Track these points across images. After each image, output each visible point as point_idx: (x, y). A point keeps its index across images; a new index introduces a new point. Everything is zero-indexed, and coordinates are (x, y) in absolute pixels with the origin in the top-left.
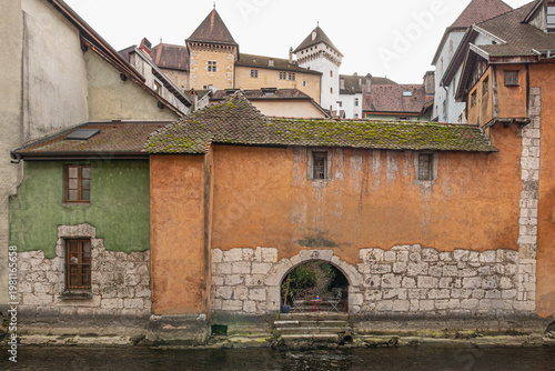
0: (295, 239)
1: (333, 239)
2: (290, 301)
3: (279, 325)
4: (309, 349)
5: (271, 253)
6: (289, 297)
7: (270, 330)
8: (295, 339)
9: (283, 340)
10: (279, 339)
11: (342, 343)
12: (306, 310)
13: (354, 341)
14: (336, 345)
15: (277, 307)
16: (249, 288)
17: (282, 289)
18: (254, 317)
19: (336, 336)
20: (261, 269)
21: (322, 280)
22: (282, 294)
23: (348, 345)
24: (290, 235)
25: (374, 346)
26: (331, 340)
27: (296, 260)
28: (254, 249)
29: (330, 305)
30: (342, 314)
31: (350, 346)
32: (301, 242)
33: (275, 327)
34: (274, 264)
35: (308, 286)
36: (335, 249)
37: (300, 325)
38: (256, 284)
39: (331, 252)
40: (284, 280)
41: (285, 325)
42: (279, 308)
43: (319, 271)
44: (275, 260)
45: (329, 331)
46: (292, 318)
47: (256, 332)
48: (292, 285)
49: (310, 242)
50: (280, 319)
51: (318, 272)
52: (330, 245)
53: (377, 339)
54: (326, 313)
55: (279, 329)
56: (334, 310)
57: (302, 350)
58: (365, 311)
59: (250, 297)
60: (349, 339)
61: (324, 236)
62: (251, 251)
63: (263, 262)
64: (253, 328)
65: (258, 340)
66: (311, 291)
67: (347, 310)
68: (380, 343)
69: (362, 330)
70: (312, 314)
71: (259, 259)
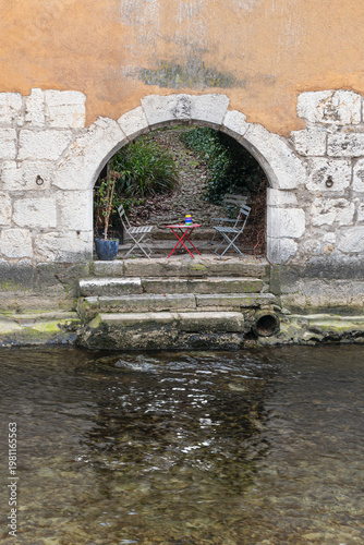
0: (130, 67)
1: (230, 66)
2: (117, 227)
3: (93, 291)
4: (171, 349)
5: (70, 105)
6: (115, 218)
7: (70, 303)
8: (136, 325)
9: (104, 326)
10: (95, 324)
11: (252, 335)
12: (158, 252)
13: (283, 328)
14: (237, 339)
15: (86, 242)
16: (14, 197)
17: (96, 198)
18: (29, 270)
19: (238, 316)
20: (43, 147)
21: (192, 175)
22: (97, 212)
23: (267, 339)
24: (116, 57)
25: (332, 341)
26: (224, 327)
27: (134, 122)
28: (25, 94)
29: (220, 238)
30: (249, 261)
31: (272, 340)
32: (146, 76)
33: (81, 294)
34: (77, 133)
35: (158, 189)
36: (235, 92)
37: (144, 288)
38: (32, 184)
39: (223, 100)
40: (103, 174)
41: (107, 289)
42: (90, 247)
43: (182, 153)
44: (80, 123)
45: (221, 306)
46: (124, 273)
47: (33, 308)
48: (121, 188)
49: (170, 74)
50: (93, 274)
51: (179, 153)
52: (220, 81)
53: (341, 325)
54: (211, 260)
55: (92, 300)
56: (231, 252)
57: (152, 351)
58: (308, 254)
59: (18, 219)
60: (269, 323)
61: (208, 59)
62: (15, 100)
63: (47, 126)
64: (26, 297)
65: (40, 327)
66: (166, 202)
67: (262, 250)
68: (348, 334)
69: (300, 301)
70: (175, 261)
71: (38, 119)
